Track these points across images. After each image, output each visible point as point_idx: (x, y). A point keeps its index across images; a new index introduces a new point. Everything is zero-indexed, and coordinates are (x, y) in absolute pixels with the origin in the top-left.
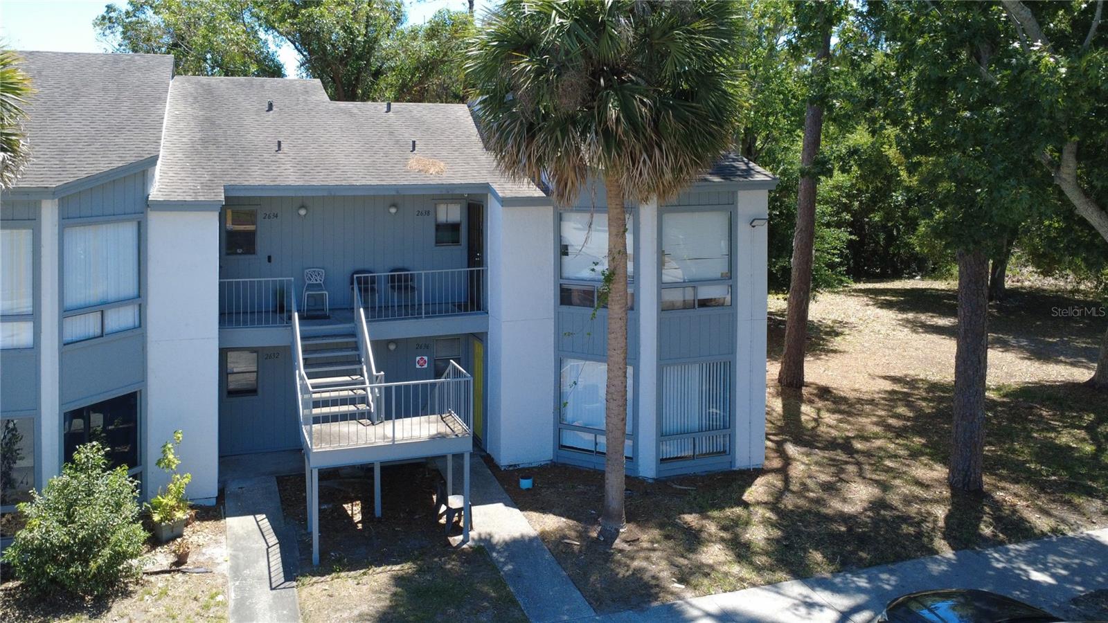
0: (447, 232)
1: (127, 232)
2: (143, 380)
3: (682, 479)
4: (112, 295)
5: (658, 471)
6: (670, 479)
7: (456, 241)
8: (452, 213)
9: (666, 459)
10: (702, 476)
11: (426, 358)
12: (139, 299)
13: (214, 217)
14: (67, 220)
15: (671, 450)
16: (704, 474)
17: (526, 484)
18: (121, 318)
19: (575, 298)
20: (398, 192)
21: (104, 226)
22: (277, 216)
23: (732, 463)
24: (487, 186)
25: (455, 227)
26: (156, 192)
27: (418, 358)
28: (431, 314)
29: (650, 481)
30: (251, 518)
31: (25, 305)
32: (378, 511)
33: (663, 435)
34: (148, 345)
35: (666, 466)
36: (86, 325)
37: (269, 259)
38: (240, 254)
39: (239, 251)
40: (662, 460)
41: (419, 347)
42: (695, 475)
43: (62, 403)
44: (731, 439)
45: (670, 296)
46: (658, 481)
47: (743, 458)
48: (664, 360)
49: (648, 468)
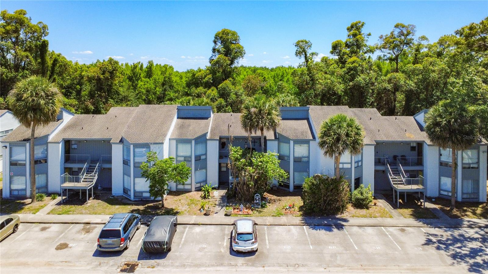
0: (413, 148)
2: (362, 174)
4: (359, 160)
5: (462, 200)
6: (465, 202)
7: (415, 150)
8: (415, 145)
11: (408, 174)
12: (362, 160)
13: (373, 147)
15: (465, 196)
16: (472, 202)
17: (433, 200)
22: (379, 144)
23: (479, 200)
24: (424, 141)
25: (415, 147)
28: (412, 165)
29: (460, 202)
31: (350, 162)
33: (463, 193)
34: (363, 168)
35: (463, 199)
37: (377, 152)
40: (463, 198)
42: (470, 202)
43: (355, 177)
44: (478, 195)
45: (464, 166)
46: (462, 202)
47: (481, 200)
48: (463, 178)
49: (460, 199)
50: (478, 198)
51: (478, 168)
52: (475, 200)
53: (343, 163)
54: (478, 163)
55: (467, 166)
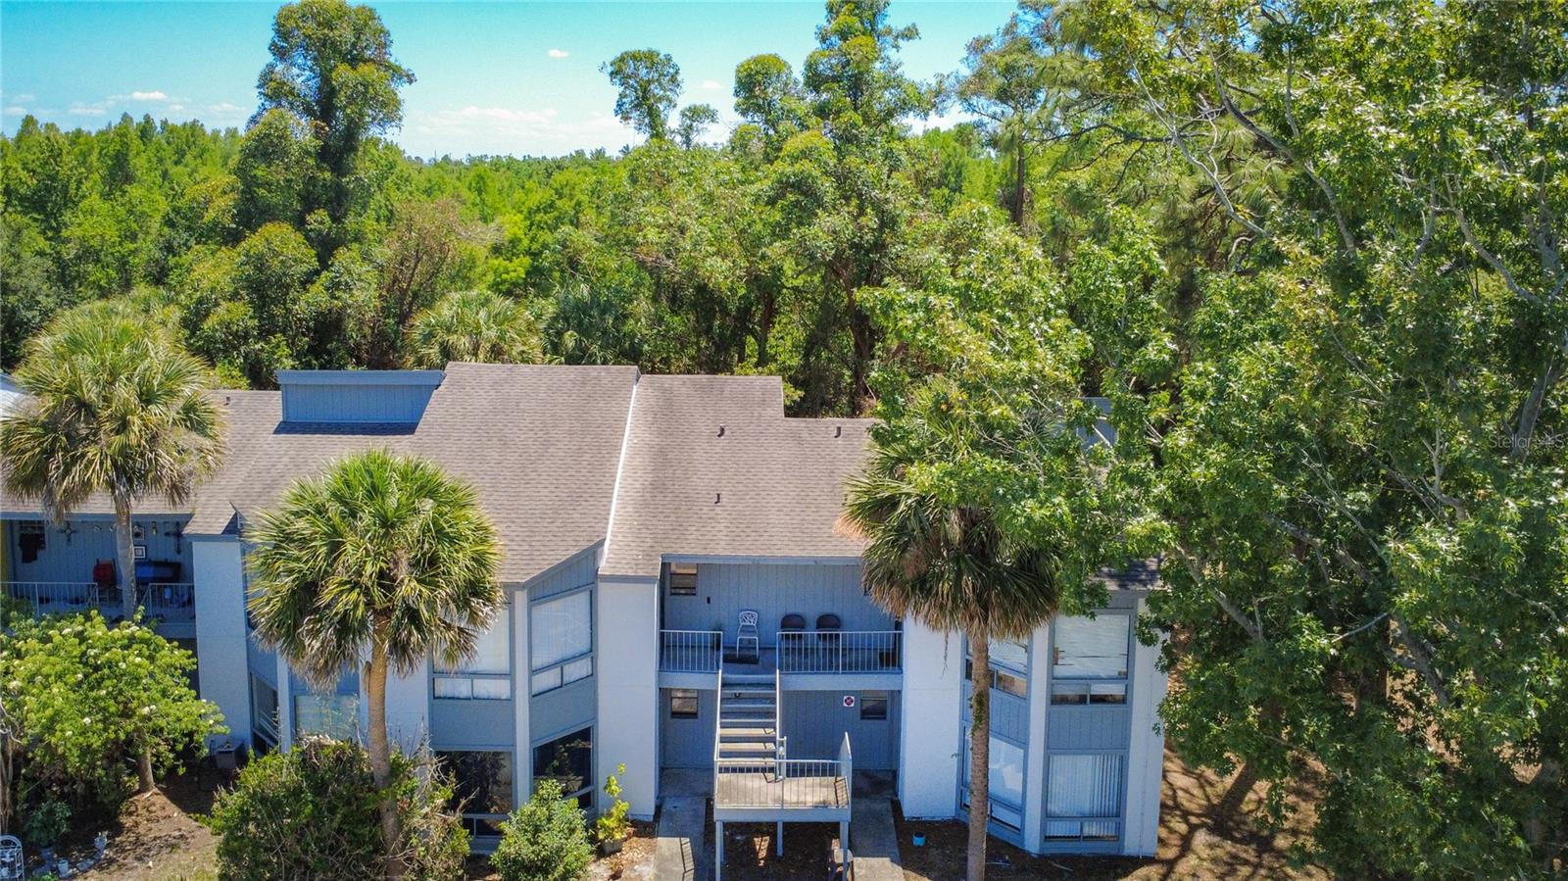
1: (582, 598)
2: (595, 718)
3: (1065, 859)
4: (570, 652)
5: (1041, 848)
6: (1053, 857)
9: (1050, 837)
10: (1085, 858)
11: (853, 698)
12: (591, 653)
14: (533, 601)
15: (1057, 829)
16: (1091, 856)
17: (918, 841)
18: (577, 670)
21: (562, 600)
23: (1122, 846)
26: (604, 566)
27: (845, 697)
29: (1034, 856)
30: (677, 839)
31: (505, 666)
32: (780, 852)
33: (1048, 816)
34: (599, 689)
35: (1048, 845)
36: (549, 679)
37: (708, 599)
38: (683, 594)
40: (1046, 837)
42: (1080, 856)
43: (532, 741)
44: (1120, 829)
45: (1059, 689)
46: (1041, 856)
47: (1132, 845)
48: (1051, 749)
49: (1032, 843)
50: (1119, 837)
51: (1123, 700)
53: (476, 675)
54: (1127, 676)
55: (1076, 690)
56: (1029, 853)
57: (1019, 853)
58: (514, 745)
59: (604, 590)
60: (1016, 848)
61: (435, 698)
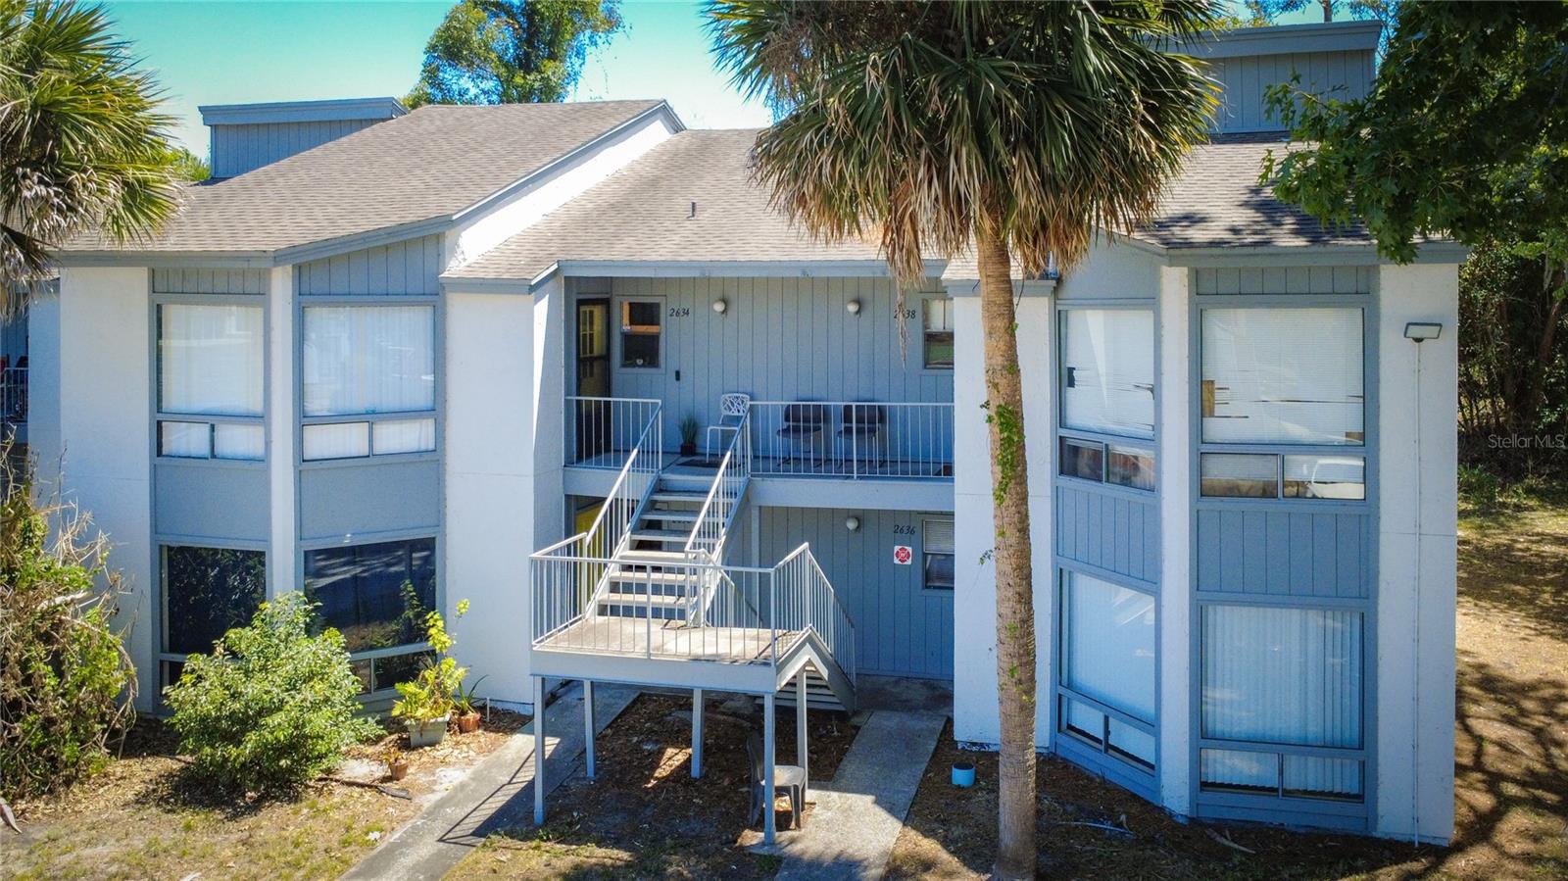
1: (418, 317)
2: (442, 526)
3: (1243, 830)
4: (390, 402)
5: (1195, 804)
6: (1220, 826)
9: (1210, 785)
10: (1293, 834)
11: (909, 549)
12: (435, 410)
14: (305, 298)
15: (1232, 766)
16: (1303, 831)
18: (404, 436)
19: (1083, 463)
20: (804, 273)
21: (376, 309)
22: (688, 314)
23: (1371, 818)
26: (458, 265)
27: (897, 548)
29: (1181, 820)
32: (696, 768)
33: (1204, 735)
34: (447, 478)
35: (1208, 796)
36: (349, 440)
37: (678, 374)
38: (639, 366)
39: (640, 362)
40: (1205, 784)
41: (898, 530)
42: (1280, 829)
43: (300, 537)
44: (1367, 772)
45: (1222, 471)
46: (1194, 821)
47: (1392, 816)
48: (1206, 593)
49: (1175, 793)
50: (1362, 796)
52: (1336, 818)
53: (212, 420)
54: (1364, 442)
55: (1255, 471)
56: (1171, 815)
57: (1150, 811)
58: (267, 540)
59: (459, 308)
60: (1146, 803)
61: (159, 453)
